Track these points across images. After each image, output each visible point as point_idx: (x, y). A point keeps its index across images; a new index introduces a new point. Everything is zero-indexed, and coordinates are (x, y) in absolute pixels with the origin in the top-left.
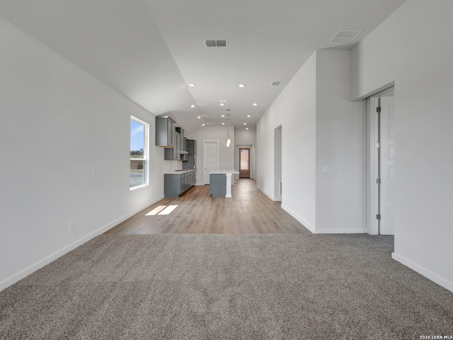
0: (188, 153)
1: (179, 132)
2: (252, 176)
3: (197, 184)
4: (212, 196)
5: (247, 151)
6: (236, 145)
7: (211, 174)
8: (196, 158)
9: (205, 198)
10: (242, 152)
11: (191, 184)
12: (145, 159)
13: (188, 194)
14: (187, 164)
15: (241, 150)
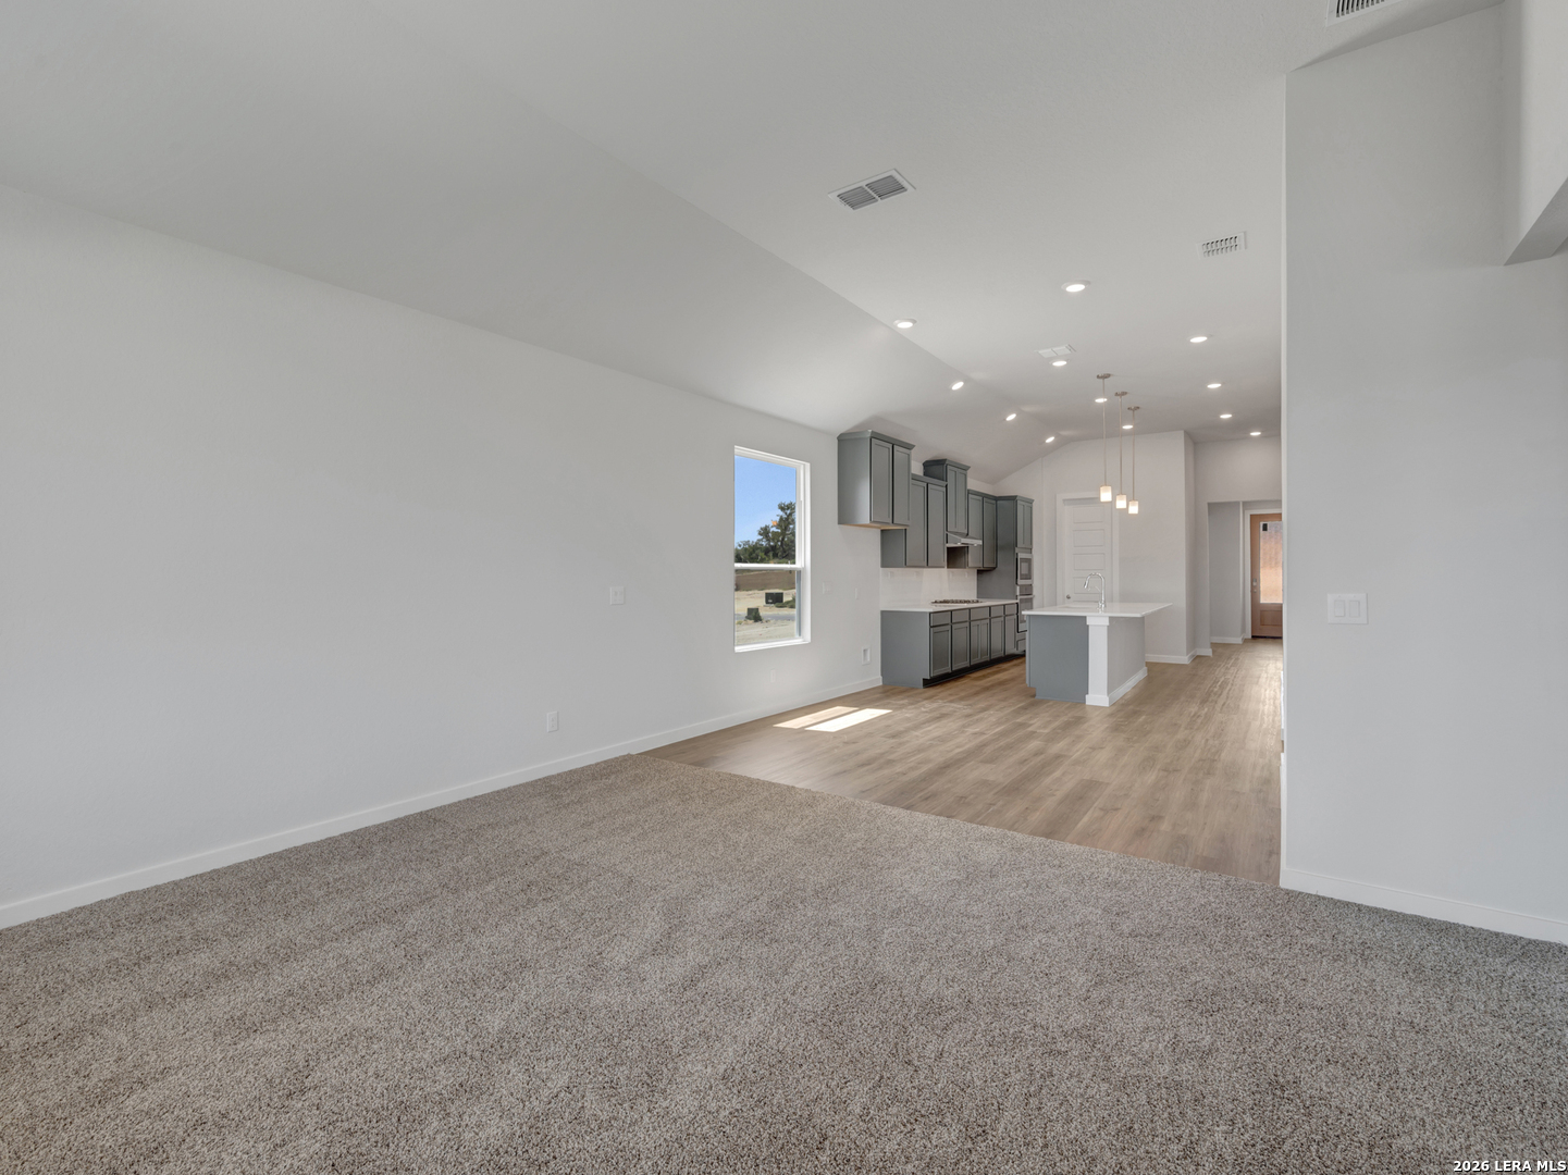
0: (984, 543)
1: (941, 476)
7: (1030, 617)
10: (1264, 529)
12: (798, 564)
14: (993, 578)
15: (1262, 524)
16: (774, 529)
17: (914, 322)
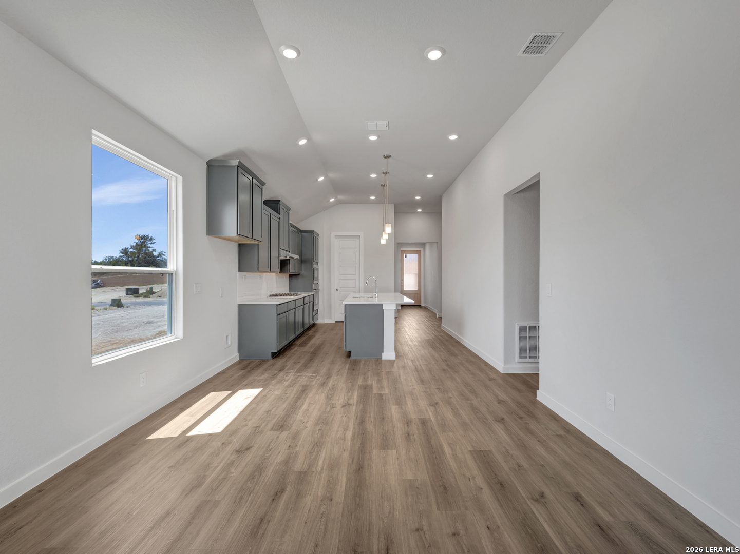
0: (297, 257)
1: (277, 210)
2: (425, 302)
3: (321, 320)
4: (349, 355)
5: (415, 256)
6: (398, 243)
7: (346, 306)
8: (317, 269)
9: (333, 362)
10: (406, 257)
11: (306, 321)
12: (170, 268)
13: (296, 349)
14: (299, 281)
15: (404, 255)
16: (132, 250)
17: (299, 53)
